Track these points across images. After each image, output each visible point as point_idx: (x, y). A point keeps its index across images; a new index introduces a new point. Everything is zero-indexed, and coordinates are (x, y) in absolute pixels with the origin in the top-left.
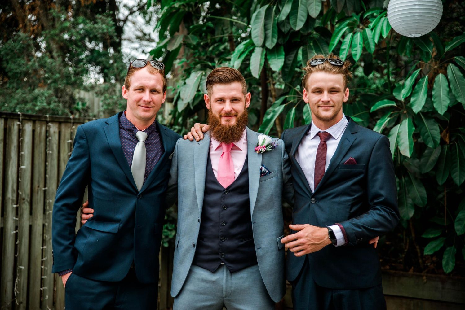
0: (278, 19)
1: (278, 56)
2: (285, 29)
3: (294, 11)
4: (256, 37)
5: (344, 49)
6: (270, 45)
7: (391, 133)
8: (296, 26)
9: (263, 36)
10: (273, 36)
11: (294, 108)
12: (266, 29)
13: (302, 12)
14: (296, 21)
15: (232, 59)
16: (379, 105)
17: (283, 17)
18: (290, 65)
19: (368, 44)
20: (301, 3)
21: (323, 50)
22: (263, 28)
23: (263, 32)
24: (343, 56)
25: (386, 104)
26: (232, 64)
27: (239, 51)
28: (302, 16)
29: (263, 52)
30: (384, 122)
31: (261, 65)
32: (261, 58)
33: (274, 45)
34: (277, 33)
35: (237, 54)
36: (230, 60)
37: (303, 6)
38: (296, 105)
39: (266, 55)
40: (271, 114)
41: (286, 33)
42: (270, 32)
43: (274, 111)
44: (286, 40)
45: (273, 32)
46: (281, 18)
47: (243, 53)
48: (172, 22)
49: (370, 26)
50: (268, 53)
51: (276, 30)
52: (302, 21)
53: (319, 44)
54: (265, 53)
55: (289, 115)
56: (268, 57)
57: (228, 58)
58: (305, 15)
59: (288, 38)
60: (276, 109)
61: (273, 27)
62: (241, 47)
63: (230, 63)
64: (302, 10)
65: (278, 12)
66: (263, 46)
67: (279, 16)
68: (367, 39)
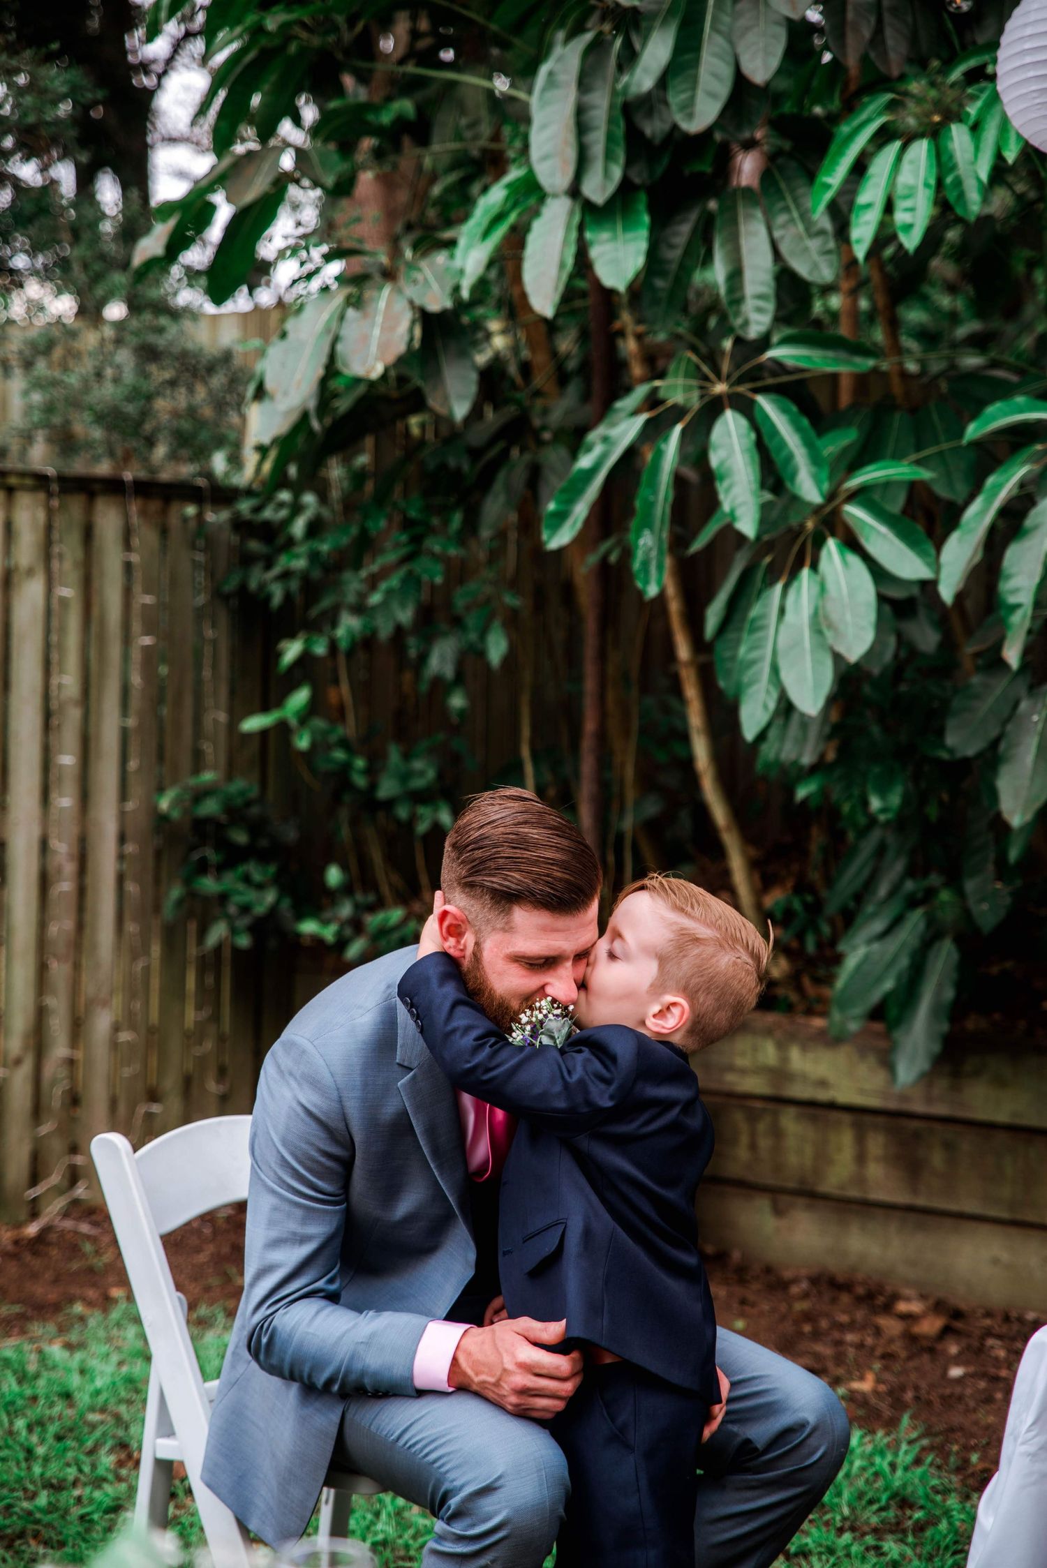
0: (626, 87)
1: (625, 229)
2: (653, 128)
3: (687, 57)
4: (545, 158)
5: (869, 206)
6: (598, 188)
7: (1028, 522)
8: (690, 116)
9: (571, 154)
10: (609, 156)
11: (678, 428)
12: (582, 126)
13: (715, 61)
14: (692, 99)
15: (462, 242)
16: (994, 418)
17: (643, 78)
18: (674, 267)
19: (958, 182)
20: (713, 28)
21: (798, 206)
22: (571, 122)
23: (571, 138)
24: (863, 232)
25: (1021, 411)
26: (458, 262)
27: (486, 211)
28: (716, 76)
29: (571, 213)
30: (1007, 481)
31: (562, 265)
32: (565, 242)
33: (611, 188)
34: (622, 143)
35: (479, 224)
36: (451, 244)
37: (719, 40)
38: (688, 418)
39: (581, 228)
40: (598, 450)
41: (657, 141)
42: (597, 141)
43: (605, 439)
44: (660, 170)
45: (610, 138)
46: (639, 85)
47: (498, 218)
48: (266, 87)
49: (968, 114)
50: (588, 219)
51: (620, 131)
52: (713, 95)
53: (783, 185)
54: (577, 219)
55: (659, 455)
56: (588, 235)
57: (447, 235)
58: (727, 72)
59: (665, 161)
60: (614, 432)
61: (611, 121)
62: (496, 195)
63: (452, 257)
64: (716, 55)
65: (629, 57)
66: (574, 191)
67: (632, 75)
68: (954, 167)
